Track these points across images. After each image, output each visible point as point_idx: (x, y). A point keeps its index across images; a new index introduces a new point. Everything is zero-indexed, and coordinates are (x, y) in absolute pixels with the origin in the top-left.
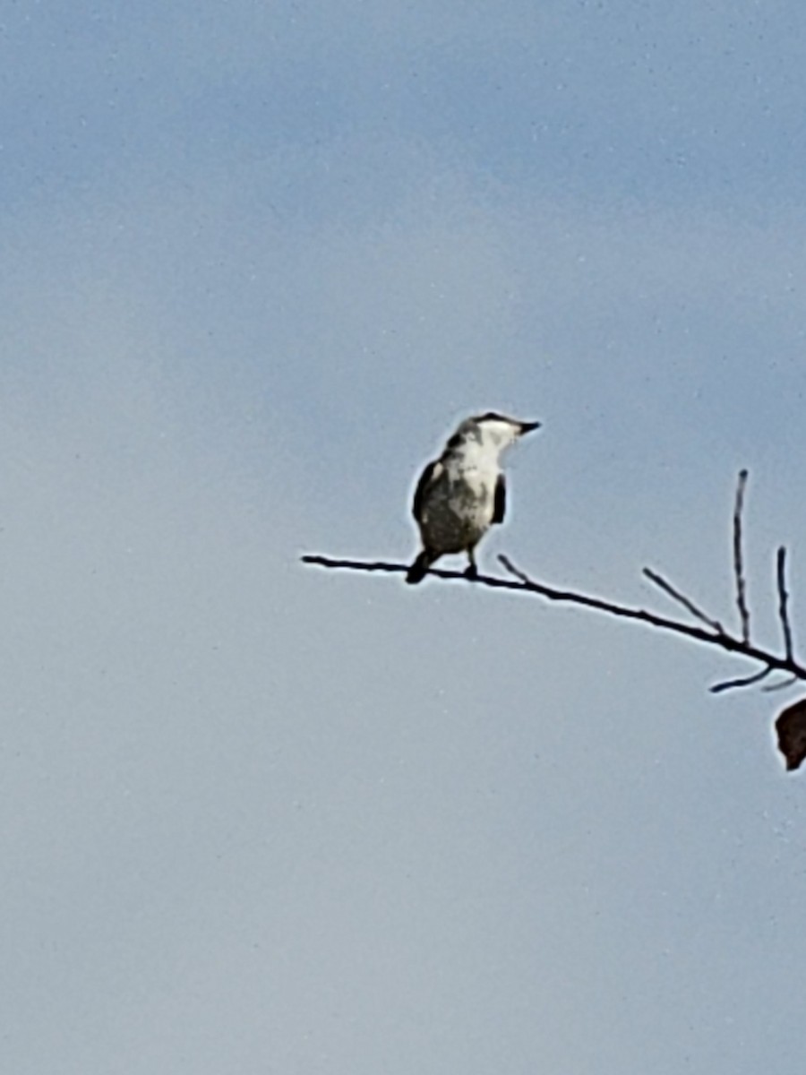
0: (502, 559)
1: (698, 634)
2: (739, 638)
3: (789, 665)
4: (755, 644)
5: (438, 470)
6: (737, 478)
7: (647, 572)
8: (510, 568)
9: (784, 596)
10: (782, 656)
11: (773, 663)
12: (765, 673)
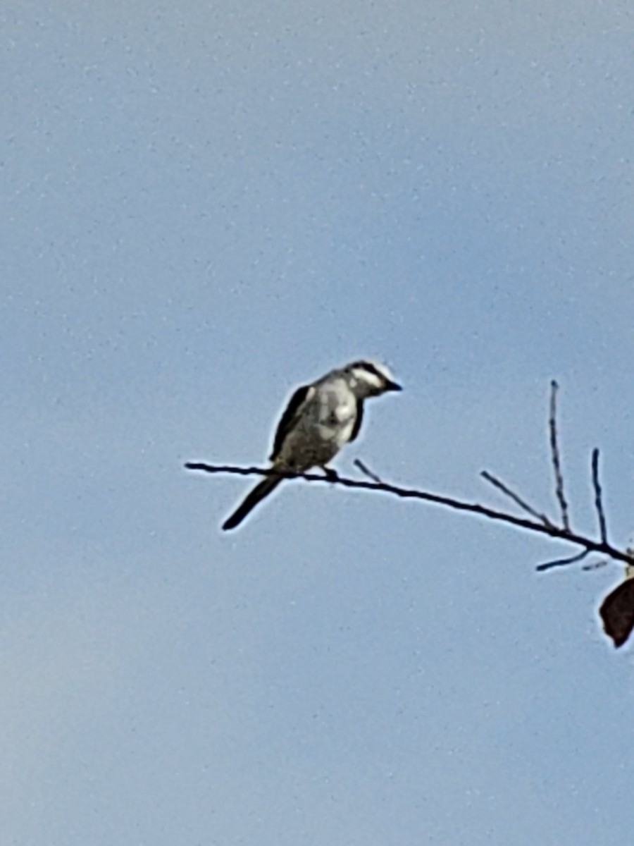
0: (358, 463)
1: (526, 524)
2: (561, 526)
3: (604, 548)
4: (576, 532)
5: (312, 392)
6: (549, 387)
7: (485, 474)
8: (365, 470)
9: (598, 490)
10: (597, 540)
11: (591, 546)
12: (583, 555)
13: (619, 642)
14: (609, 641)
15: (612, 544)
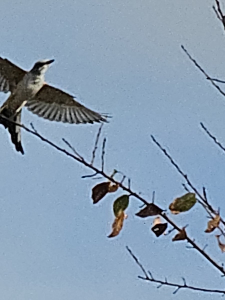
3: (102, 173)
4: (94, 166)
7: (63, 139)
8: (33, 128)
9: (103, 153)
10: (100, 170)
11: (98, 172)
12: (95, 175)
13: (95, 202)
14: (92, 201)
15: (105, 172)
